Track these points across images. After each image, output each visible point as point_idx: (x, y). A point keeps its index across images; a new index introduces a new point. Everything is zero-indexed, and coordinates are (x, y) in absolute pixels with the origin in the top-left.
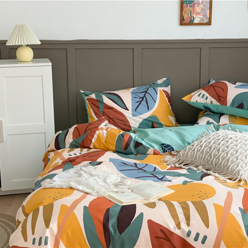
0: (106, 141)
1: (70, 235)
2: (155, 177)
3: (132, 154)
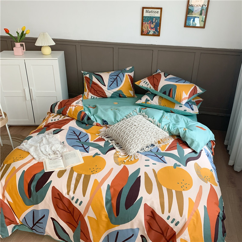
0: (73, 114)
2: (83, 146)
3: (85, 124)
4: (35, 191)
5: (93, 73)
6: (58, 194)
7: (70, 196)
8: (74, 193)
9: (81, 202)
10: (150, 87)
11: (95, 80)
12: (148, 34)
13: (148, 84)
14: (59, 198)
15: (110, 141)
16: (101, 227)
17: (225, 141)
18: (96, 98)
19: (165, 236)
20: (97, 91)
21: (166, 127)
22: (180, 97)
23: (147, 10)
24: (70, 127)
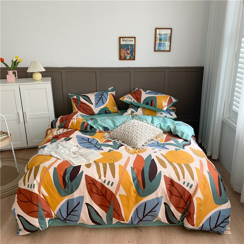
0: (76, 126)
1: (46, 183)
2: (96, 147)
3: (89, 132)
4: (70, 181)
5: (79, 94)
6: (91, 180)
7: (102, 180)
8: (105, 177)
9: (113, 183)
10: (134, 101)
12: (125, 59)
13: (132, 99)
14: (92, 183)
15: (117, 141)
16: (131, 202)
17: (199, 140)
18: (85, 115)
19: (183, 198)
20: (86, 110)
21: (159, 126)
22: (161, 105)
23: (123, 39)
24: (76, 135)
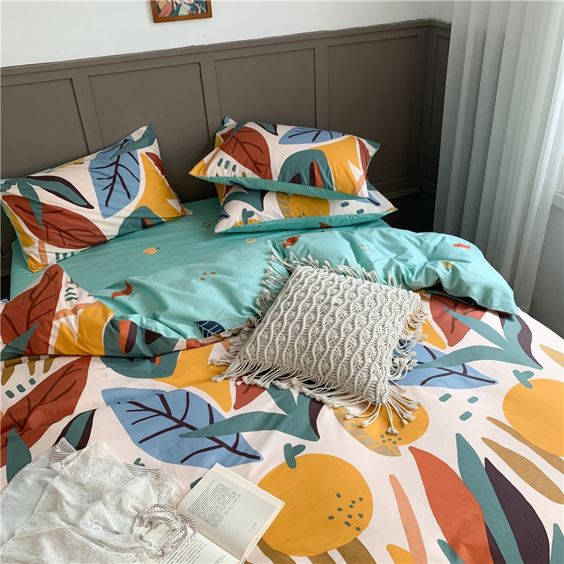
0: (79, 340)
2: (221, 444)
3: (146, 358)
5: (24, 176)
10: (244, 174)
11: (46, 197)
12: (174, 16)
13: (235, 166)
18: (72, 253)
20: (71, 232)
24: (104, 392)
